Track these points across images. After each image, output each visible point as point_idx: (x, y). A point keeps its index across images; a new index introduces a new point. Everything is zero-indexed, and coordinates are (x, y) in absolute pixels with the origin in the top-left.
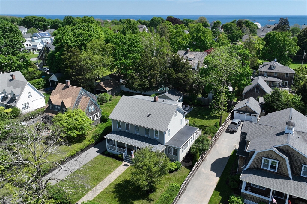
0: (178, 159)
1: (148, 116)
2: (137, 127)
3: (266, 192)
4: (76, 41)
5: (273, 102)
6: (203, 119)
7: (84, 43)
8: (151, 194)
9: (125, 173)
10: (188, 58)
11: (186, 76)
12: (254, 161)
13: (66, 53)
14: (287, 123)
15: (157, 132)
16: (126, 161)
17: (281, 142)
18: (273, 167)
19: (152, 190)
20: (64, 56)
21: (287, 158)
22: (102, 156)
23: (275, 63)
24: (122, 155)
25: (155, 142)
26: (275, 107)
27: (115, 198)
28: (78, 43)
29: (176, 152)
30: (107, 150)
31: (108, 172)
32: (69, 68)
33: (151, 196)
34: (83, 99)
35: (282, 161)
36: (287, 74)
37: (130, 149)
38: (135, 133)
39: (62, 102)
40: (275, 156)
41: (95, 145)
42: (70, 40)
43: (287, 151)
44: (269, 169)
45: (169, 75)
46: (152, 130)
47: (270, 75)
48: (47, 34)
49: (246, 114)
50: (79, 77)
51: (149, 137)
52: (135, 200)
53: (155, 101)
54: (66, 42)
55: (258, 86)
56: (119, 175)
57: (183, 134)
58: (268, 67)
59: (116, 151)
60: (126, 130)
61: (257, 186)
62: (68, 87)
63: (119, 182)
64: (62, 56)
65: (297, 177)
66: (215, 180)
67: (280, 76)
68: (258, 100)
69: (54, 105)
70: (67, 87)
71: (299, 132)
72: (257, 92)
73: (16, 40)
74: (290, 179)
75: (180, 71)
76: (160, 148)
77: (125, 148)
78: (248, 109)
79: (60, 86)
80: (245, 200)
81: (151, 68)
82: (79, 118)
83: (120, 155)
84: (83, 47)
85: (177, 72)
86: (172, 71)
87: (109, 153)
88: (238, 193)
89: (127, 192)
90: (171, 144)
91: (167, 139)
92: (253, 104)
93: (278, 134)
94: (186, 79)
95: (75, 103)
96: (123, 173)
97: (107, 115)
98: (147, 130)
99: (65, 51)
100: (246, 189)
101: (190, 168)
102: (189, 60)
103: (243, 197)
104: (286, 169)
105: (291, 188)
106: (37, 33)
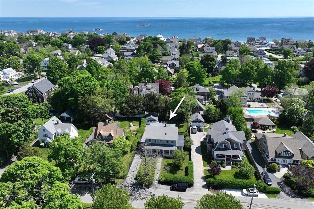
1: (166, 134)
2: (161, 140)
3: (224, 156)
7: (92, 90)
12: (218, 146)
14: (227, 129)
15: (172, 141)
16: (159, 157)
17: (226, 136)
18: (225, 147)
21: (229, 142)
22: (145, 158)
23: (198, 87)
24: (156, 155)
25: (172, 146)
29: (181, 148)
33: (181, 168)
35: (228, 144)
36: (206, 93)
38: (160, 143)
39: (110, 134)
40: (225, 142)
41: (136, 153)
43: (229, 140)
44: (223, 148)
46: (170, 141)
49: (197, 122)
50: (96, 114)
51: (168, 144)
56: (161, 164)
57: (180, 139)
58: (195, 89)
59: (151, 154)
60: (154, 143)
61: (219, 155)
63: (164, 166)
64: (78, 101)
65: (233, 149)
66: (201, 157)
67: (202, 94)
68: (200, 113)
69: (103, 136)
71: (230, 131)
74: (231, 150)
76: (175, 148)
77: (156, 151)
78: (198, 120)
79: (100, 124)
88: (213, 159)
92: (199, 116)
93: (224, 134)
95: (115, 133)
98: (167, 141)
100: (216, 157)
102: (148, 89)
103: (216, 160)
104: (229, 146)
105: (231, 153)
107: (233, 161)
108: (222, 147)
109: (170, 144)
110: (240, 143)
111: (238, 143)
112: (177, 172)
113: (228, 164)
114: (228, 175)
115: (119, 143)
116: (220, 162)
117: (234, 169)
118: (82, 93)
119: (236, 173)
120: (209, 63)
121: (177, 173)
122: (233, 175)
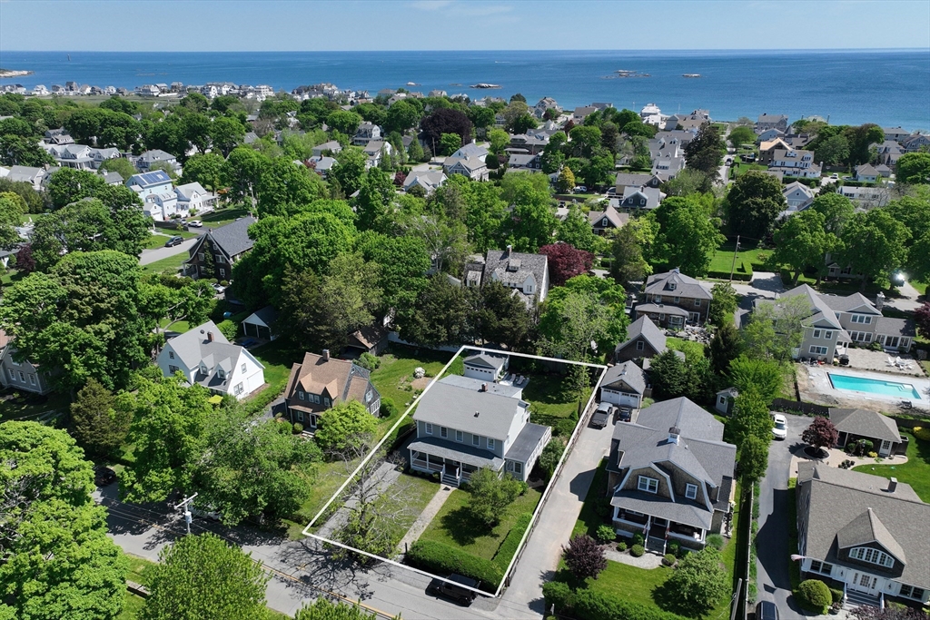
0: (522, 477)
1: (476, 416)
2: (459, 433)
3: (642, 519)
5: (664, 372)
6: (549, 401)
7: (321, 260)
8: (494, 529)
9: (449, 500)
10: (508, 266)
12: (628, 480)
13: (289, 280)
14: (671, 429)
15: (491, 441)
16: (445, 482)
17: (661, 455)
18: (652, 488)
19: (496, 523)
20: (285, 285)
21: (668, 477)
22: (406, 477)
23: (675, 278)
24: (439, 474)
25: (489, 455)
26: (668, 381)
27: (448, 535)
29: (519, 468)
30: (412, 466)
31: (426, 499)
33: (495, 530)
35: (662, 480)
36: (698, 300)
37: (451, 467)
38: (457, 441)
39: (325, 389)
40: (654, 474)
41: (389, 459)
43: (667, 467)
44: (647, 490)
45: (486, 322)
46: (484, 438)
47: (666, 301)
48: (160, 177)
49: (620, 393)
50: (321, 328)
51: (478, 446)
52: (476, 537)
53: (483, 390)
55: (641, 338)
56: (441, 504)
57: (527, 439)
58: (662, 284)
59: (427, 470)
60: (441, 437)
62: (327, 361)
63: (446, 514)
64: (282, 287)
65: (681, 499)
66: (577, 505)
67: (684, 303)
68: (640, 365)
69: (307, 394)
70: (324, 360)
71: (686, 440)
72: (640, 348)
73: (137, 222)
74: (672, 501)
76: (498, 464)
77: (442, 464)
78: (624, 384)
79: (310, 358)
80: (618, 530)
81: (449, 304)
82: (359, 417)
83: (436, 475)
85: (500, 316)
86: (490, 314)
87: (416, 471)
88: (609, 522)
89: (461, 526)
90: (513, 457)
91: (507, 447)
92: (633, 374)
93: (661, 443)
94: (515, 329)
95: (344, 389)
96: (447, 501)
98: (476, 437)
99: (286, 276)
100: (619, 516)
101: (542, 489)
102: (510, 271)
103: (616, 526)
104: (668, 489)
105: (672, 512)
106: (139, 175)
107: (671, 540)
108: (645, 486)
109: (487, 448)
110: (708, 486)
111: (698, 483)
112: (477, 540)
113: (653, 547)
114: (637, 584)
115: (341, 420)
116: (629, 535)
117: (667, 568)
118: (298, 262)
119: (666, 584)
120: (753, 203)
121: (473, 542)
122: (654, 589)
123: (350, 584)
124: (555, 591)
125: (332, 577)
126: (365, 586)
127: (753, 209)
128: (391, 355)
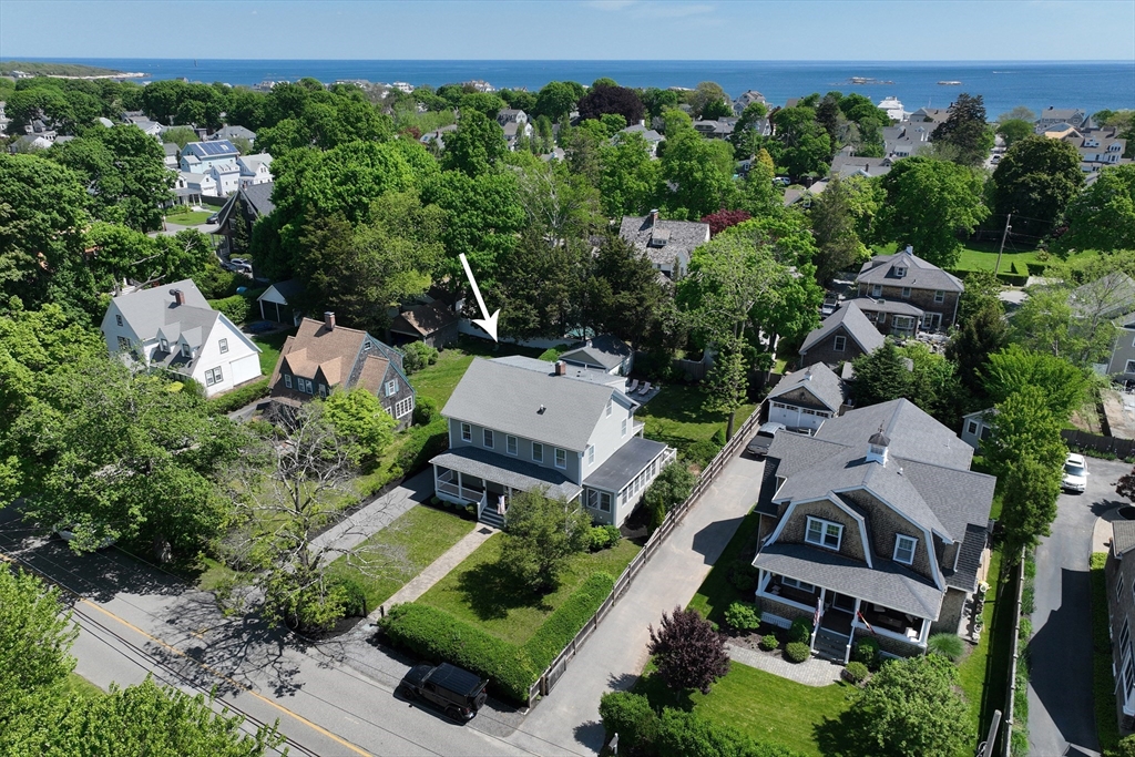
0: (612, 519)
1: (541, 412)
2: (512, 439)
3: (808, 594)
4: (339, 195)
5: (875, 379)
6: (684, 419)
8: (546, 597)
9: (483, 548)
10: (651, 239)
11: (641, 300)
12: (788, 524)
13: (311, 228)
14: (872, 437)
15: (561, 452)
16: (484, 521)
17: (851, 481)
18: (831, 540)
19: (550, 587)
20: (305, 236)
21: (861, 519)
22: (425, 509)
23: (905, 260)
24: (476, 506)
25: (557, 477)
26: (881, 392)
27: (464, 601)
28: (344, 200)
29: (607, 502)
30: (437, 493)
31: (444, 545)
32: (321, 271)
33: (547, 600)
34: (369, 363)
35: (849, 526)
36: (940, 292)
37: (495, 492)
38: (508, 453)
39: (320, 370)
40: (835, 513)
41: (405, 481)
42: (323, 192)
43: (860, 502)
44: (822, 544)
45: (596, 297)
46: (550, 447)
47: (889, 295)
48: (225, 147)
49: (800, 409)
50: (349, 297)
51: (541, 463)
52: (511, 607)
53: (558, 373)
54: (311, 199)
55: (842, 331)
56: (469, 553)
57: (627, 459)
58: (885, 269)
59: (459, 499)
60: (484, 447)
61: (795, 581)
62: (331, 330)
63: (472, 569)
65: (884, 562)
66: (700, 569)
67: (919, 298)
68: (839, 372)
69: (295, 378)
70: (327, 329)
71: (900, 461)
72: (840, 347)
74: (866, 566)
75: (627, 287)
76: (570, 492)
77: (481, 490)
78: (807, 395)
79: (309, 326)
80: (765, 614)
81: (546, 273)
82: (364, 413)
83: (471, 508)
84: (358, 213)
85: (616, 289)
86: (602, 284)
87: (442, 502)
88: (748, 597)
89: (491, 589)
90: (597, 483)
91: (587, 469)
92: (823, 381)
93: (851, 464)
94: (639, 309)
95: (350, 372)
96: (479, 549)
97: (431, 404)
98: (538, 446)
99: (307, 223)
100: (769, 589)
101: (641, 541)
102: (653, 246)
103: (760, 606)
104: (860, 543)
105: (866, 585)
106: (197, 143)
107: (861, 637)
108: (816, 536)
109: (552, 464)
110: (937, 540)
111: (918, 533)
112: (512, 612)
113: (830, 652)
114: (788, 712)
116: (785, 623)
117: (849, 687)
118: (324, 205)
119: (844, 716)
121: (504, 616)
122: (820, 722)
123: (269, 667)
124: (620, 709)
125: (242, 654)
126: (291, 673)
127: (1033, 189)
128: (458, 350)
